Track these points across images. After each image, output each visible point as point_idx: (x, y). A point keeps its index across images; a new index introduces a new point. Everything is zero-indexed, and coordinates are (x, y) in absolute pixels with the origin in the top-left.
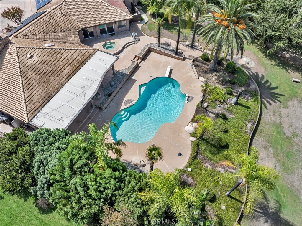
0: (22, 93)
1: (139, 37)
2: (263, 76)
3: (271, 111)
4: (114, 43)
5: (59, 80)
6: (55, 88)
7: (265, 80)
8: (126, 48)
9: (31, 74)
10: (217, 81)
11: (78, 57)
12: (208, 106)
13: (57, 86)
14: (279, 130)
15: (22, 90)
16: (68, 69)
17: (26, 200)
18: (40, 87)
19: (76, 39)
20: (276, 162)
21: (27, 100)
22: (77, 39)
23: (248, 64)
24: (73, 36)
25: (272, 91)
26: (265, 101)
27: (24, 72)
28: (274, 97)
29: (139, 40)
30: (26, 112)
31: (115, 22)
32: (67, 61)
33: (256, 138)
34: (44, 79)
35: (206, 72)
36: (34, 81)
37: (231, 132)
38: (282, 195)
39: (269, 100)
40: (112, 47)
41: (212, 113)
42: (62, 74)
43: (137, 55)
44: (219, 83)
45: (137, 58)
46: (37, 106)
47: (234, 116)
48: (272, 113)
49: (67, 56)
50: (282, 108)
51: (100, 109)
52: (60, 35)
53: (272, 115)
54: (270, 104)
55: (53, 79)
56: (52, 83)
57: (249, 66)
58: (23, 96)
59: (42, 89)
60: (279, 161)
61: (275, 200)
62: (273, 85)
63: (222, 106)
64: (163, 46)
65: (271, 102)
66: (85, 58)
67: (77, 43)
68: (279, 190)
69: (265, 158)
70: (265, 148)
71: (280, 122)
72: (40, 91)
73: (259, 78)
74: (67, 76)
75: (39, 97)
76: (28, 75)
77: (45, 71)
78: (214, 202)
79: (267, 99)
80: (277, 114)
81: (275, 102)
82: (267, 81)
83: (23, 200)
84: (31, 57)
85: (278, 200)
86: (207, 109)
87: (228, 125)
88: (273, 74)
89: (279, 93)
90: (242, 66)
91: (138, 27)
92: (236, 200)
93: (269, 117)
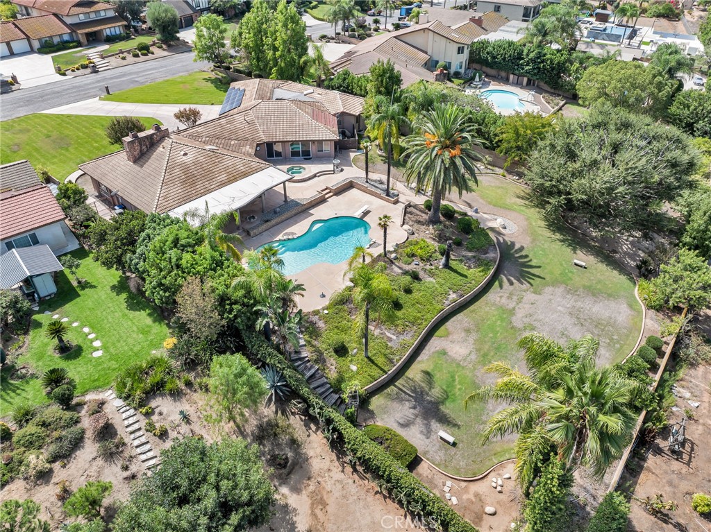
0: (160, 187)
1: (343, 168)
2: (522, 248)
3: (508, 292)
4: (304, 169)
5: (207, 186)
6: (199, 192)
7: (523, 253)
8: (319, 176)
9: (177, 171)
10: (432, 236)
11: (242, 168)
12: (396, 258)
13: (202, 191)
14: (505, 316)
15: (161, 184)
17: (118, 295)
18: (182, 187)
19: (250, 151)
20: (474, 350)
21: (161, 195)
22: (252, 151)
23: (505, 228)
24: (248, 147)
25: (526, 270)
26: (505, 279)
27: (170, 167)
28: (523, 277)
29: (342, 170)
30: (155, 206)
31: (313, 141)
32: (226, 169)
34: (190, 180)
35: (419, 222)
36: (177, 179)
37: (416, 295)
38: (458, 387)
39: (512, 278)
40: (300, 173)
41: (400, 268)
42: (214, 180)
43: (329, 186)
44: (434, 239)
45: (328, 191)
46: (170, 205)
47: (434, 281)
48: (507, 295)
49: (230, 163)
50: (528, 292)
51: (248, 234)
52: (233, 143)
53: (505, 296)
54: (512, 284)
55: (201, 182)
56: (198, 187)
57: (503, 231)
58: (159, 190)
59: (184, 189)
60: (479, 350)
61: (443, 389)
62: (533, 263)
63: (421, 265)
64: (372, 183)
65: (515, 281)
66: (250, 171)
67: (250, 155)
68: (457, 381)
69: (458, 342)
70: (467, 331)
71: (514, 309)
72: (180, 191)
73: (512, 249)
74: (219, 184)
75: (176, 196)
76: (173, 172)
77: (195, 172)
78: (342, 357)
79: (510, 277)
80: (515, 297)
81: (522, 283)
82: (526, 256)
83: (115, 294)
84: (185, 154)
85: (448, 390)
86: (394, 261)
87: (416, 285)
88: (543, 250)
89: (538, 274)
90: (492, 229)
91: (349, 156)
92: (377, 366)
93: (498, 298)
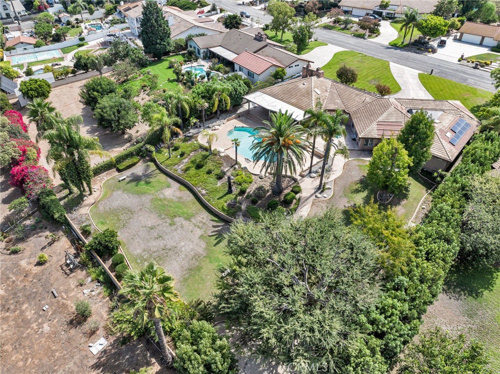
3: (207, 223)
5: (285, 98)
12: (235, 169)
14: (186, 215)
16: (293, 101)
20: (166, 197)
26: (220, 224)
33: (192, 197)
34: (286, 92)
37: (206, 175)
38: (146, 188)
39: (219, 228)
41: (227, 171)
42: (291, 99)
48: (204, 221)
49: (306, 100)
50: (203, 233)
53: (203, 220)
54: (214, 227)
55: (287, 96)
56: (283, 96)
60: (165, 199)
70: (180, 198)
71: (191, 221)
77: (293, 91)
79: (221, 227)
80: (200, 225)
81: (213, 232)
93: (202, 217)
